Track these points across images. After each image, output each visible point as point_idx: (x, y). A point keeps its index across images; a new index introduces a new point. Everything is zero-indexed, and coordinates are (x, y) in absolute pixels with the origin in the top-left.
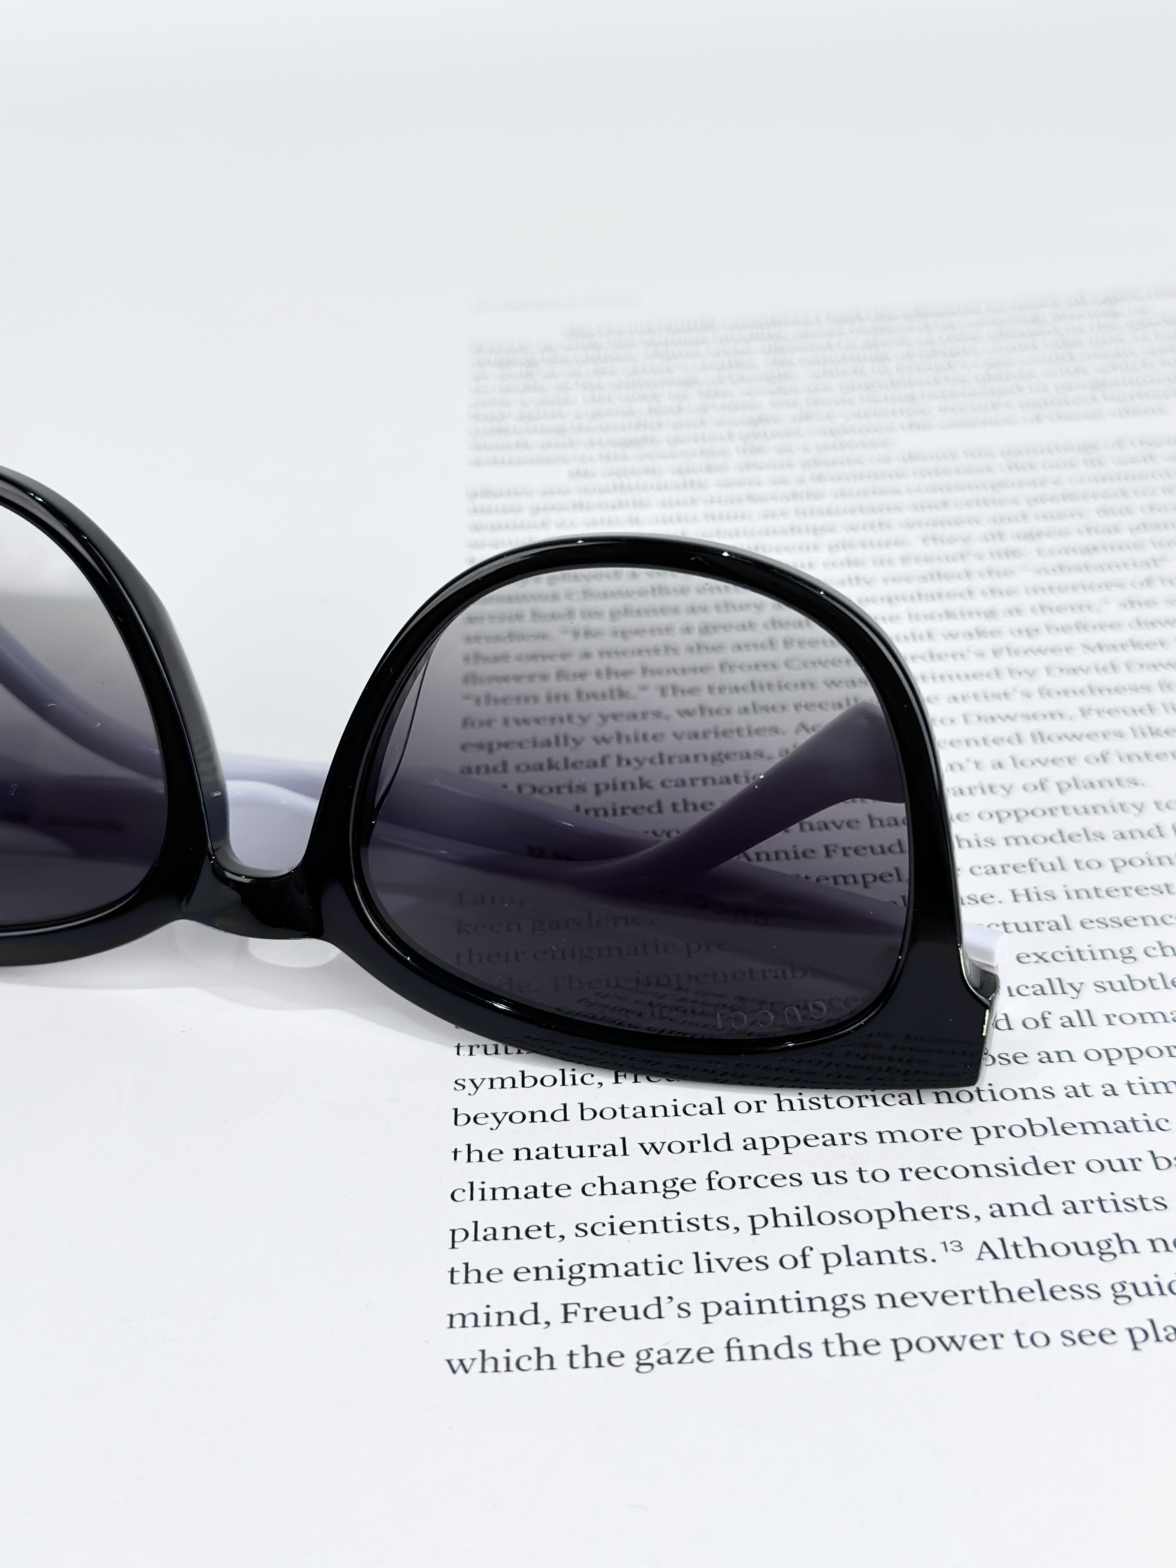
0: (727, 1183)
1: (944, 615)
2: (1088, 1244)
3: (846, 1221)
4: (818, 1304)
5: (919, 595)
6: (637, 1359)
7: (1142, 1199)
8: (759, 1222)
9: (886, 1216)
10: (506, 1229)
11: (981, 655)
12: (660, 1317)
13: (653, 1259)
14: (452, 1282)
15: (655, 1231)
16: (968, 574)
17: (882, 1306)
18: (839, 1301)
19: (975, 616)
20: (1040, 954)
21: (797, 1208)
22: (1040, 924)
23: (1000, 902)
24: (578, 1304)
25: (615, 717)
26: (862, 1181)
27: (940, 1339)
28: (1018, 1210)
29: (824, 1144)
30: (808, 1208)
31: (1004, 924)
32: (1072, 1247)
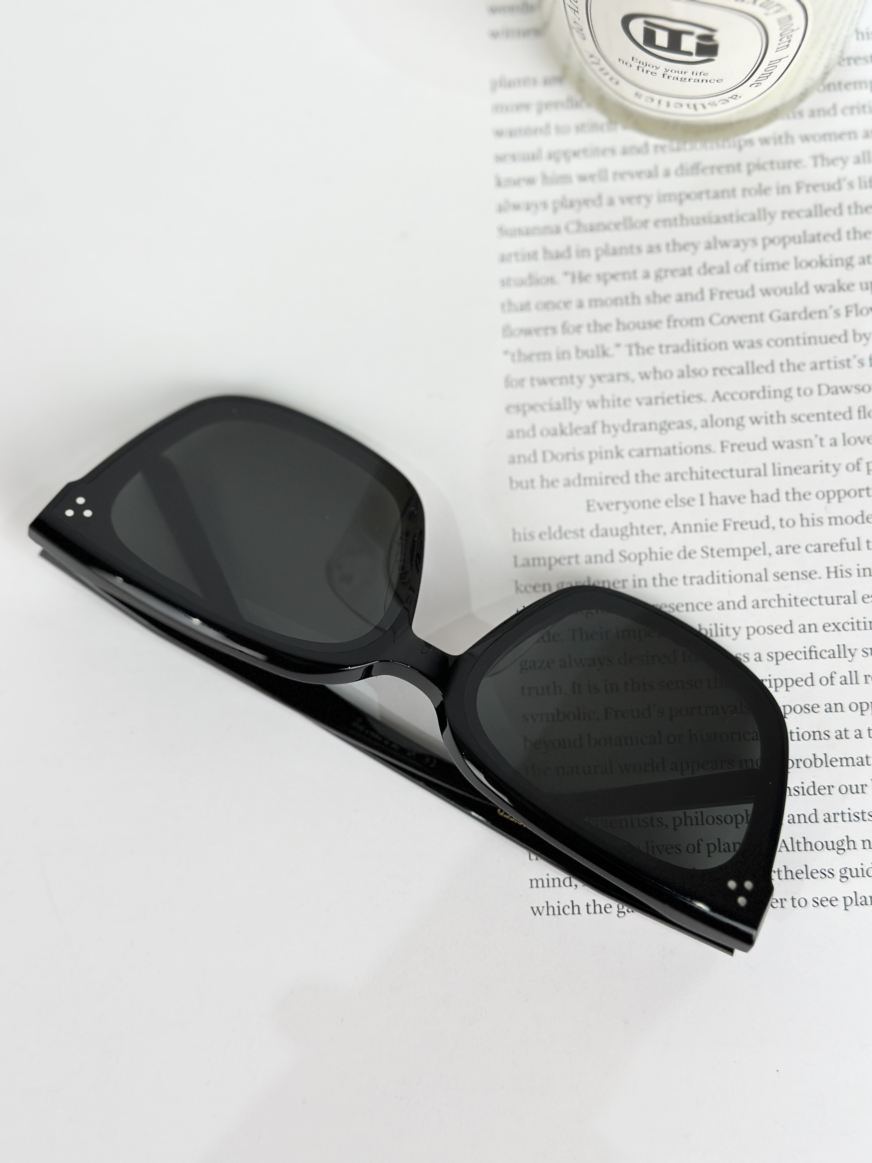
1: (819, 262)
2: (832, 842)
3: (719, 822)
5: (805, 235)
6: (618, 909)
7: (863, 813)
8: (676, 823)
9: (739, 819)
11: (837, 313)
14: (530, 859)
15: (627, 827)
16: (841, 209)
19: (840, 264)
20: (836, 624)
21: (696, 813)
22: (840, 598)
23: (820, 578)
25: (600, 378)
28: (802, 817)
30: (702, 813)
31: (820, 597)
32: (825, 844)
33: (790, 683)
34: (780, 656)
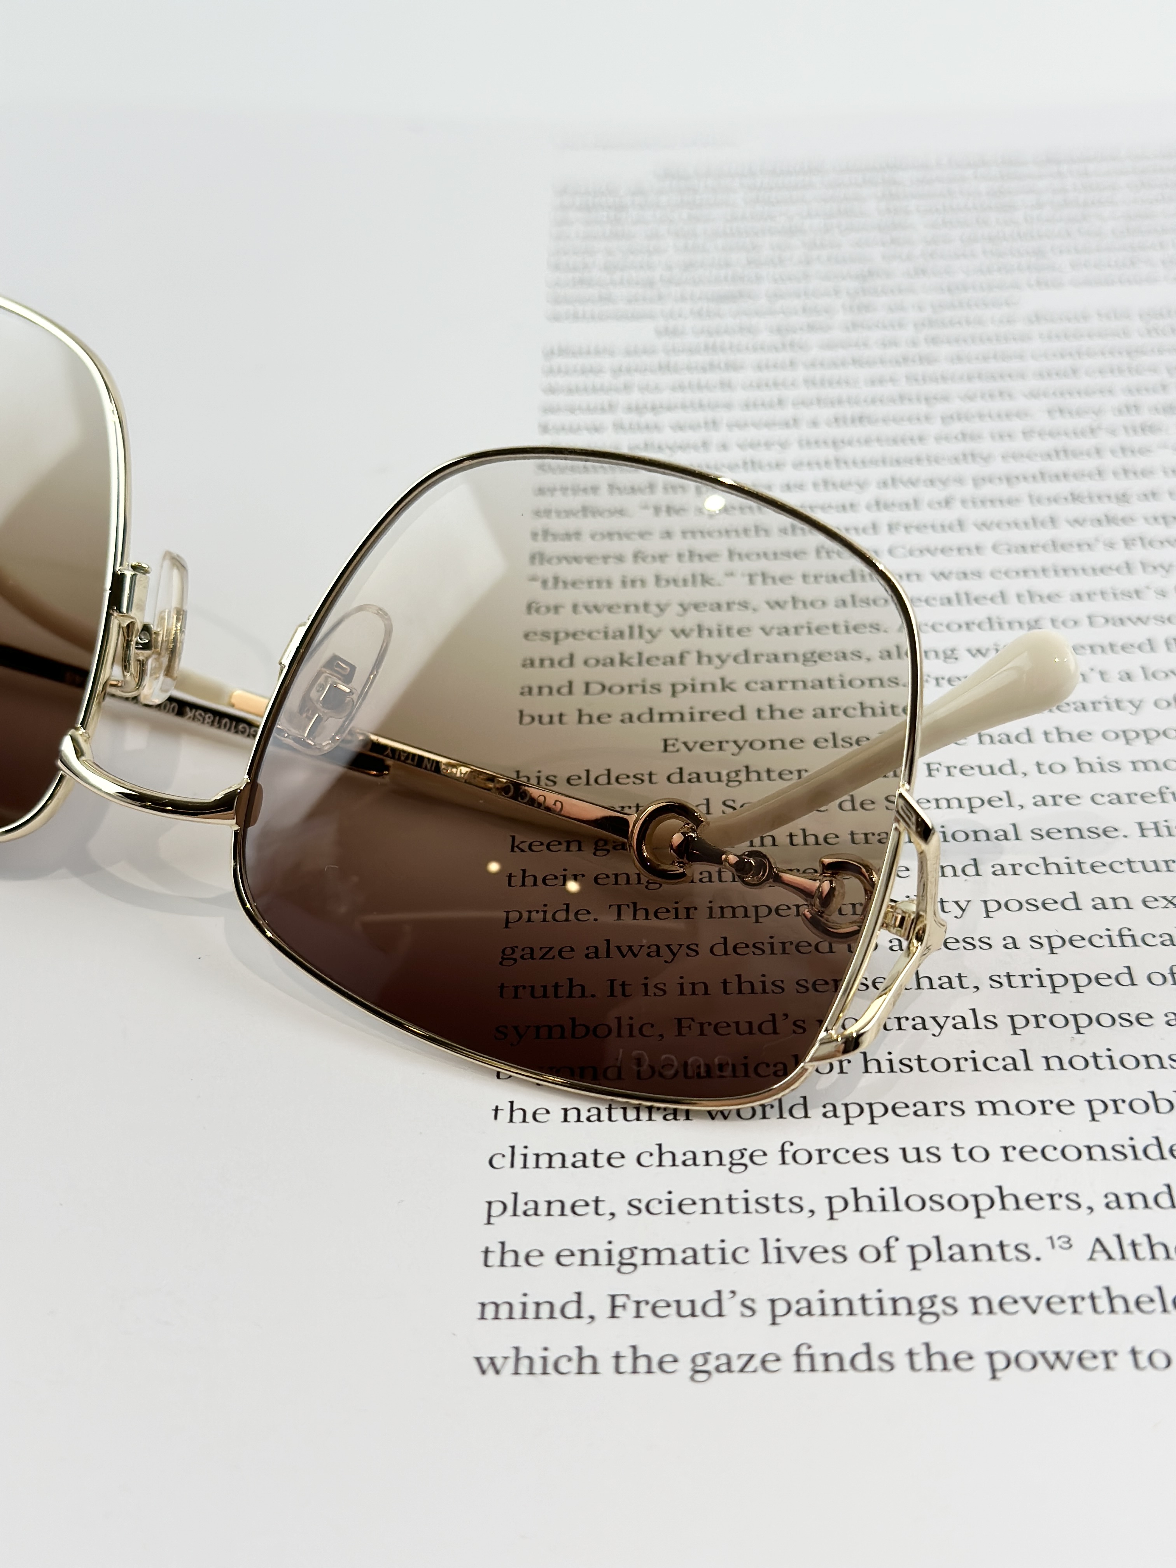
0: (802, 1157)
1: (1070, 498)
3: (937, 1207)
4: (902, 1306)
5: (1042, 475)
6: (691, 1366)
8: (838, 1204)
9: (984, 1203)
10: (549, 1203)
11: (1111, 545)
12: (720, 1315)
13: (715, 1244)
14: (486, 1265)
15: (718, 1212)
16: (1098, 451)
17: (976, 1312)
18: (927, 1303)
19: (1106, 500)
20: (1170, 899)
21: (882, 1189)
23: (1125, 836)
24: (627, 1296)
25: (696, 607)
26: (958, 1159)
27: (1043, 1354)
28: (1138, 1201)
29: (915, 1113)
30: (895, 1189)
31: (1129, 862)
33: (1083, 981)
34: (1057, 942)
